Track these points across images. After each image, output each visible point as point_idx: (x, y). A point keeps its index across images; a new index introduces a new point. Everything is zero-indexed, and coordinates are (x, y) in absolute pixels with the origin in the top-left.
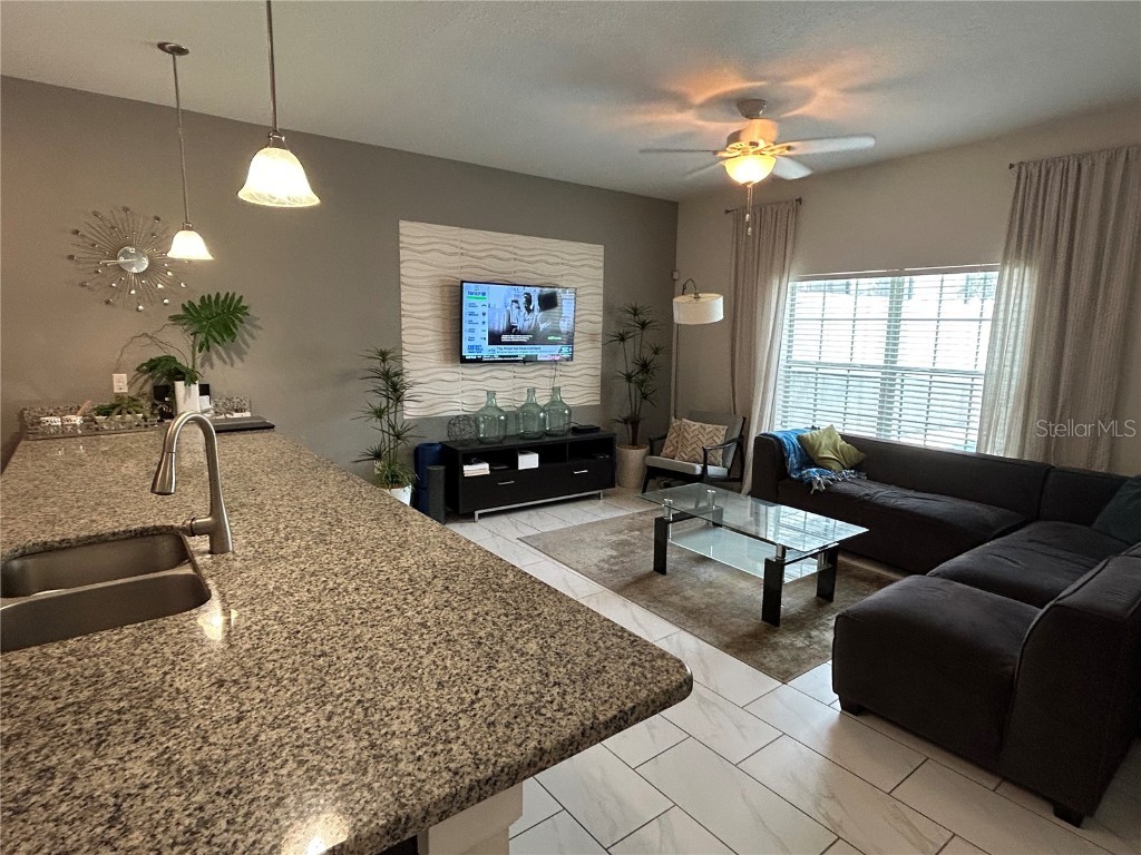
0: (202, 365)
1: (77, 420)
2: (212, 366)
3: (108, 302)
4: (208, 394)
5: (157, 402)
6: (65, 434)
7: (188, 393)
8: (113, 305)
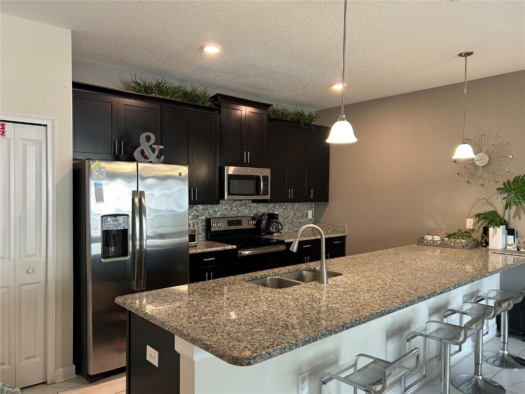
0: (514, 218)
1: (437, 238)
2: (520, 218)
3: (468, 182)
4: (513, 235)
5: (484, 236)
6: (433, 244)
7: (495, 232)
8: (471, 184)
